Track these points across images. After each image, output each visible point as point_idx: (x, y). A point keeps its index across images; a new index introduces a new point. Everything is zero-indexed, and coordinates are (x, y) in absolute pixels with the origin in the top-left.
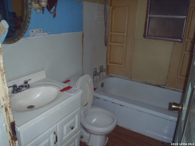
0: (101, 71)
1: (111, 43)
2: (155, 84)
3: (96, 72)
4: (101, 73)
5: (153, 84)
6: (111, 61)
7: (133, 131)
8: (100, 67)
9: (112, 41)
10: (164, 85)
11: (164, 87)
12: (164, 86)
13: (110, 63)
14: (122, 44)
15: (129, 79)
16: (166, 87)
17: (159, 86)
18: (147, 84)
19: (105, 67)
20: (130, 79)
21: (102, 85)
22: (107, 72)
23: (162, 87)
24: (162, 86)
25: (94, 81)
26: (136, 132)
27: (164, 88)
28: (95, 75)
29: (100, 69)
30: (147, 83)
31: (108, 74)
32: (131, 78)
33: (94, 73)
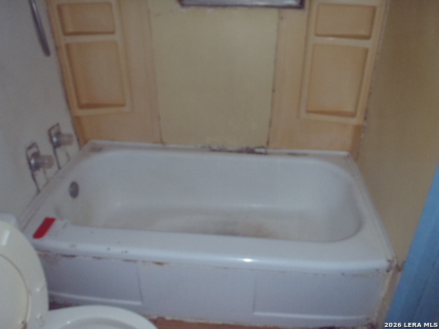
0: (56, 146)
1: (69, 39)
2: (236, 148)
3: (36, 155)
4: (59, 151)
5: (230, 149)
6: (84, 101)
7: (211, 322)
8: (50, 131)
9: (71, 30)
10: (264, 144)
11: (263, 150)
12: (262, 147)
13: (82, 107)
14: (110, 37)
15: (156, 145)
16: (269, 151)
17: (250, 151)
18: (214, 151)
19: (67, 129)
20: (160, 145)
21: (74, 191)
22: (78, 140)
23: (260, 153)
24: (258, 150)
25: (40, 187)
26: (223, 325)
27: (266, 154)
28: (34, 168)
29: (51, 140)
30: (214, 148)
31: (86, 142)
32: (162, 143)
33: (30, 163)
